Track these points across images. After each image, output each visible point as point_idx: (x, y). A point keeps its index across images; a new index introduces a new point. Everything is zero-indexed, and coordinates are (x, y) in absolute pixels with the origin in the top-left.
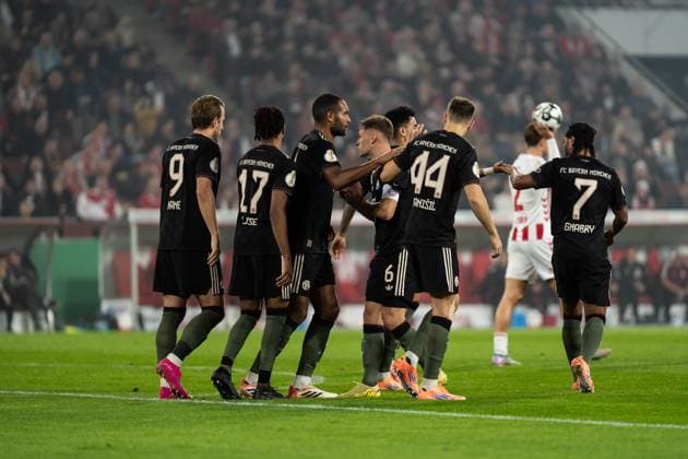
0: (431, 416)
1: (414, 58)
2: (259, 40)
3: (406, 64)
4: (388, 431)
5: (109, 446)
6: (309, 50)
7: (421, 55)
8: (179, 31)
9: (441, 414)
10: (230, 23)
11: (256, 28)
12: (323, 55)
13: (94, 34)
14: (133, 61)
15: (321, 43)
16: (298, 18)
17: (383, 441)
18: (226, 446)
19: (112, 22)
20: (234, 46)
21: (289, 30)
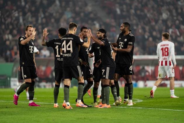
0: (171, 111)
1: (167, 14)
2: (125, 10)
3: (165, 16)
4: (159, 115)
5: (85, 118)
6: (138, 12)
7: (169, 13)
8: (104, 7)
9: (174, 110)
10: (117, 5)
11: (125, 6)
12: (142, 14)
13: (81, 8)
14: (92, 16)
15: (142, 11)
16: (135, 4)
17: (158, 117)
18: (116, 119)
19: (86, 5)
20: (118, 11)
21: (133, 7)
